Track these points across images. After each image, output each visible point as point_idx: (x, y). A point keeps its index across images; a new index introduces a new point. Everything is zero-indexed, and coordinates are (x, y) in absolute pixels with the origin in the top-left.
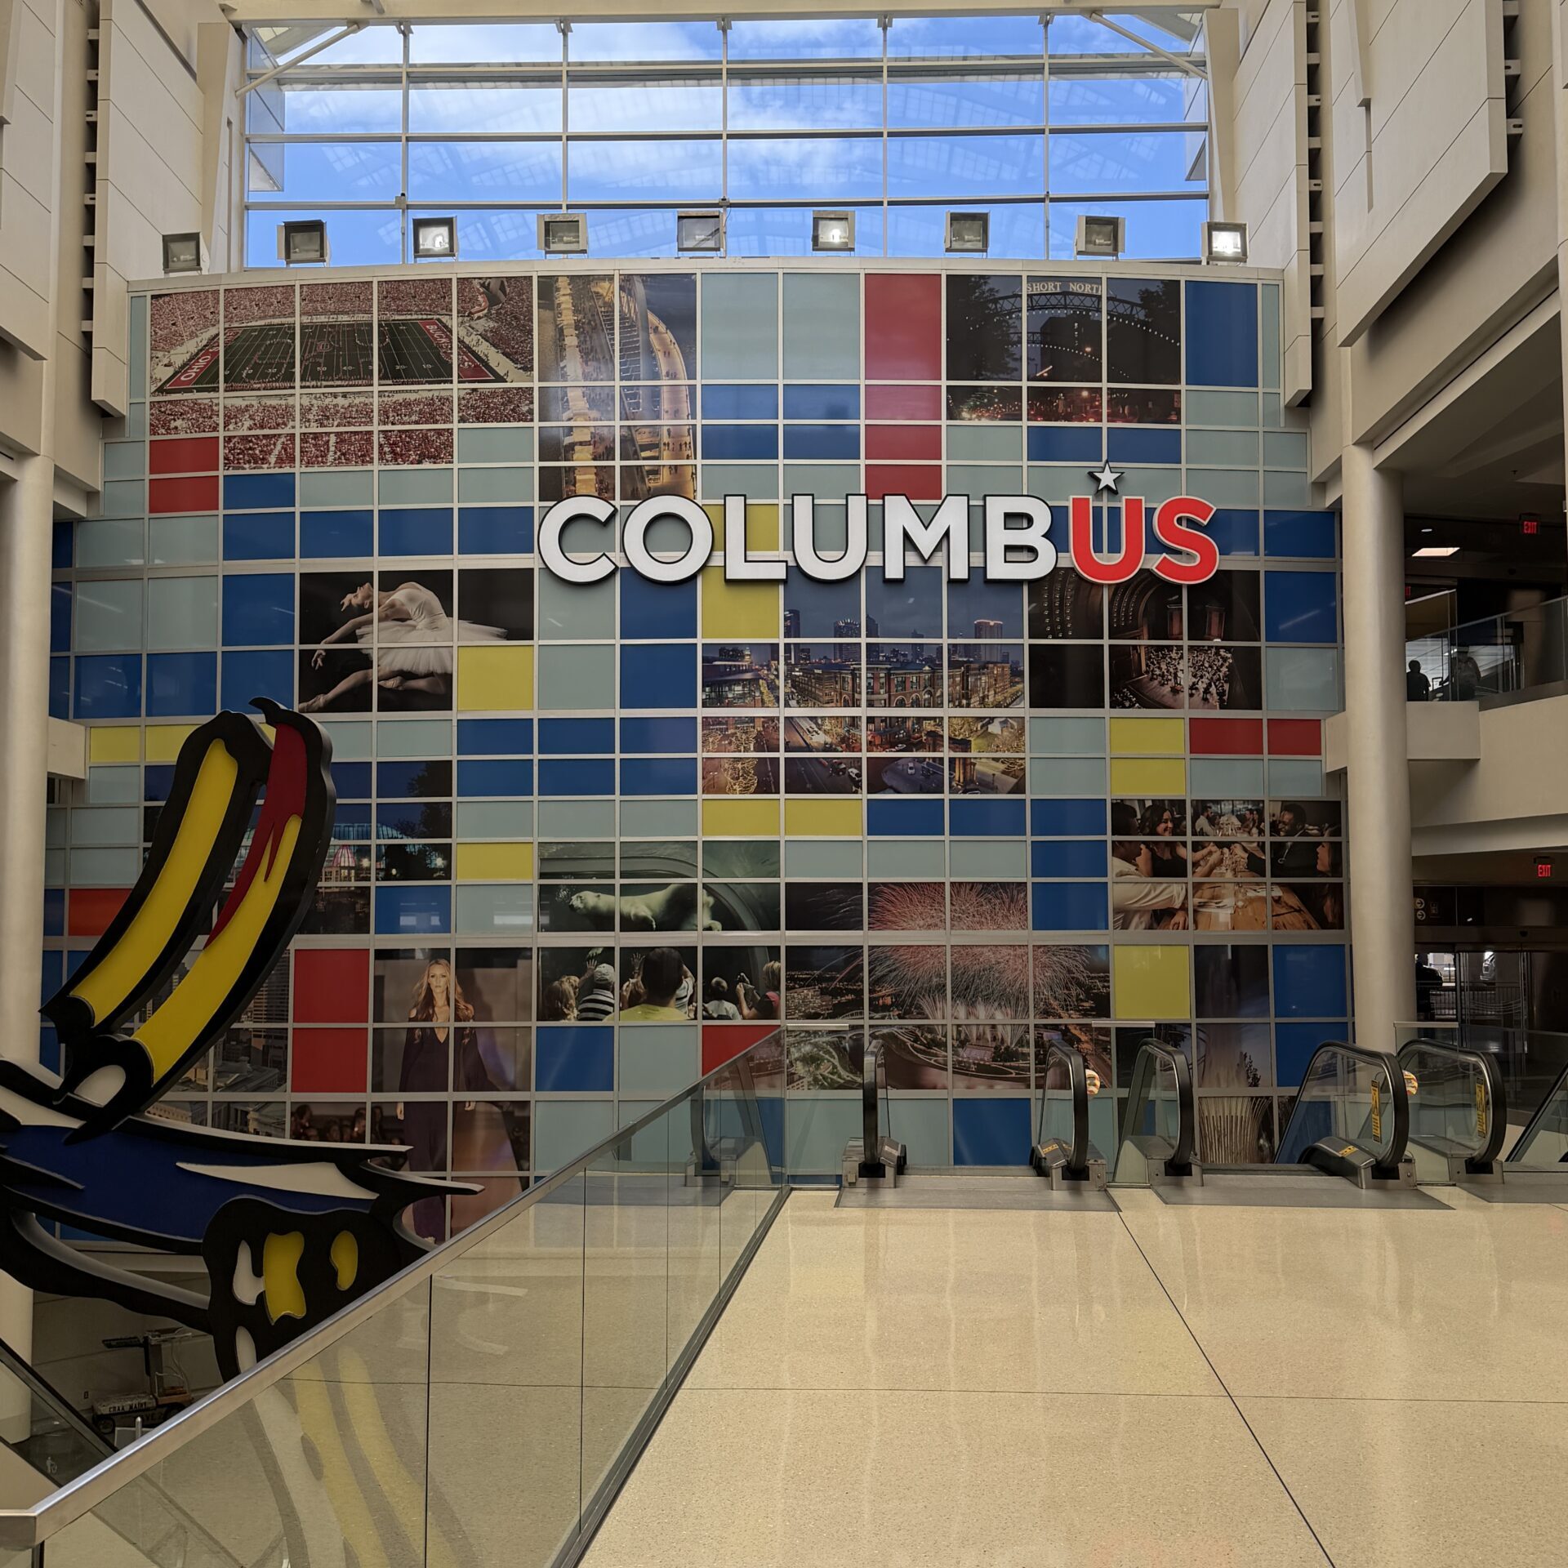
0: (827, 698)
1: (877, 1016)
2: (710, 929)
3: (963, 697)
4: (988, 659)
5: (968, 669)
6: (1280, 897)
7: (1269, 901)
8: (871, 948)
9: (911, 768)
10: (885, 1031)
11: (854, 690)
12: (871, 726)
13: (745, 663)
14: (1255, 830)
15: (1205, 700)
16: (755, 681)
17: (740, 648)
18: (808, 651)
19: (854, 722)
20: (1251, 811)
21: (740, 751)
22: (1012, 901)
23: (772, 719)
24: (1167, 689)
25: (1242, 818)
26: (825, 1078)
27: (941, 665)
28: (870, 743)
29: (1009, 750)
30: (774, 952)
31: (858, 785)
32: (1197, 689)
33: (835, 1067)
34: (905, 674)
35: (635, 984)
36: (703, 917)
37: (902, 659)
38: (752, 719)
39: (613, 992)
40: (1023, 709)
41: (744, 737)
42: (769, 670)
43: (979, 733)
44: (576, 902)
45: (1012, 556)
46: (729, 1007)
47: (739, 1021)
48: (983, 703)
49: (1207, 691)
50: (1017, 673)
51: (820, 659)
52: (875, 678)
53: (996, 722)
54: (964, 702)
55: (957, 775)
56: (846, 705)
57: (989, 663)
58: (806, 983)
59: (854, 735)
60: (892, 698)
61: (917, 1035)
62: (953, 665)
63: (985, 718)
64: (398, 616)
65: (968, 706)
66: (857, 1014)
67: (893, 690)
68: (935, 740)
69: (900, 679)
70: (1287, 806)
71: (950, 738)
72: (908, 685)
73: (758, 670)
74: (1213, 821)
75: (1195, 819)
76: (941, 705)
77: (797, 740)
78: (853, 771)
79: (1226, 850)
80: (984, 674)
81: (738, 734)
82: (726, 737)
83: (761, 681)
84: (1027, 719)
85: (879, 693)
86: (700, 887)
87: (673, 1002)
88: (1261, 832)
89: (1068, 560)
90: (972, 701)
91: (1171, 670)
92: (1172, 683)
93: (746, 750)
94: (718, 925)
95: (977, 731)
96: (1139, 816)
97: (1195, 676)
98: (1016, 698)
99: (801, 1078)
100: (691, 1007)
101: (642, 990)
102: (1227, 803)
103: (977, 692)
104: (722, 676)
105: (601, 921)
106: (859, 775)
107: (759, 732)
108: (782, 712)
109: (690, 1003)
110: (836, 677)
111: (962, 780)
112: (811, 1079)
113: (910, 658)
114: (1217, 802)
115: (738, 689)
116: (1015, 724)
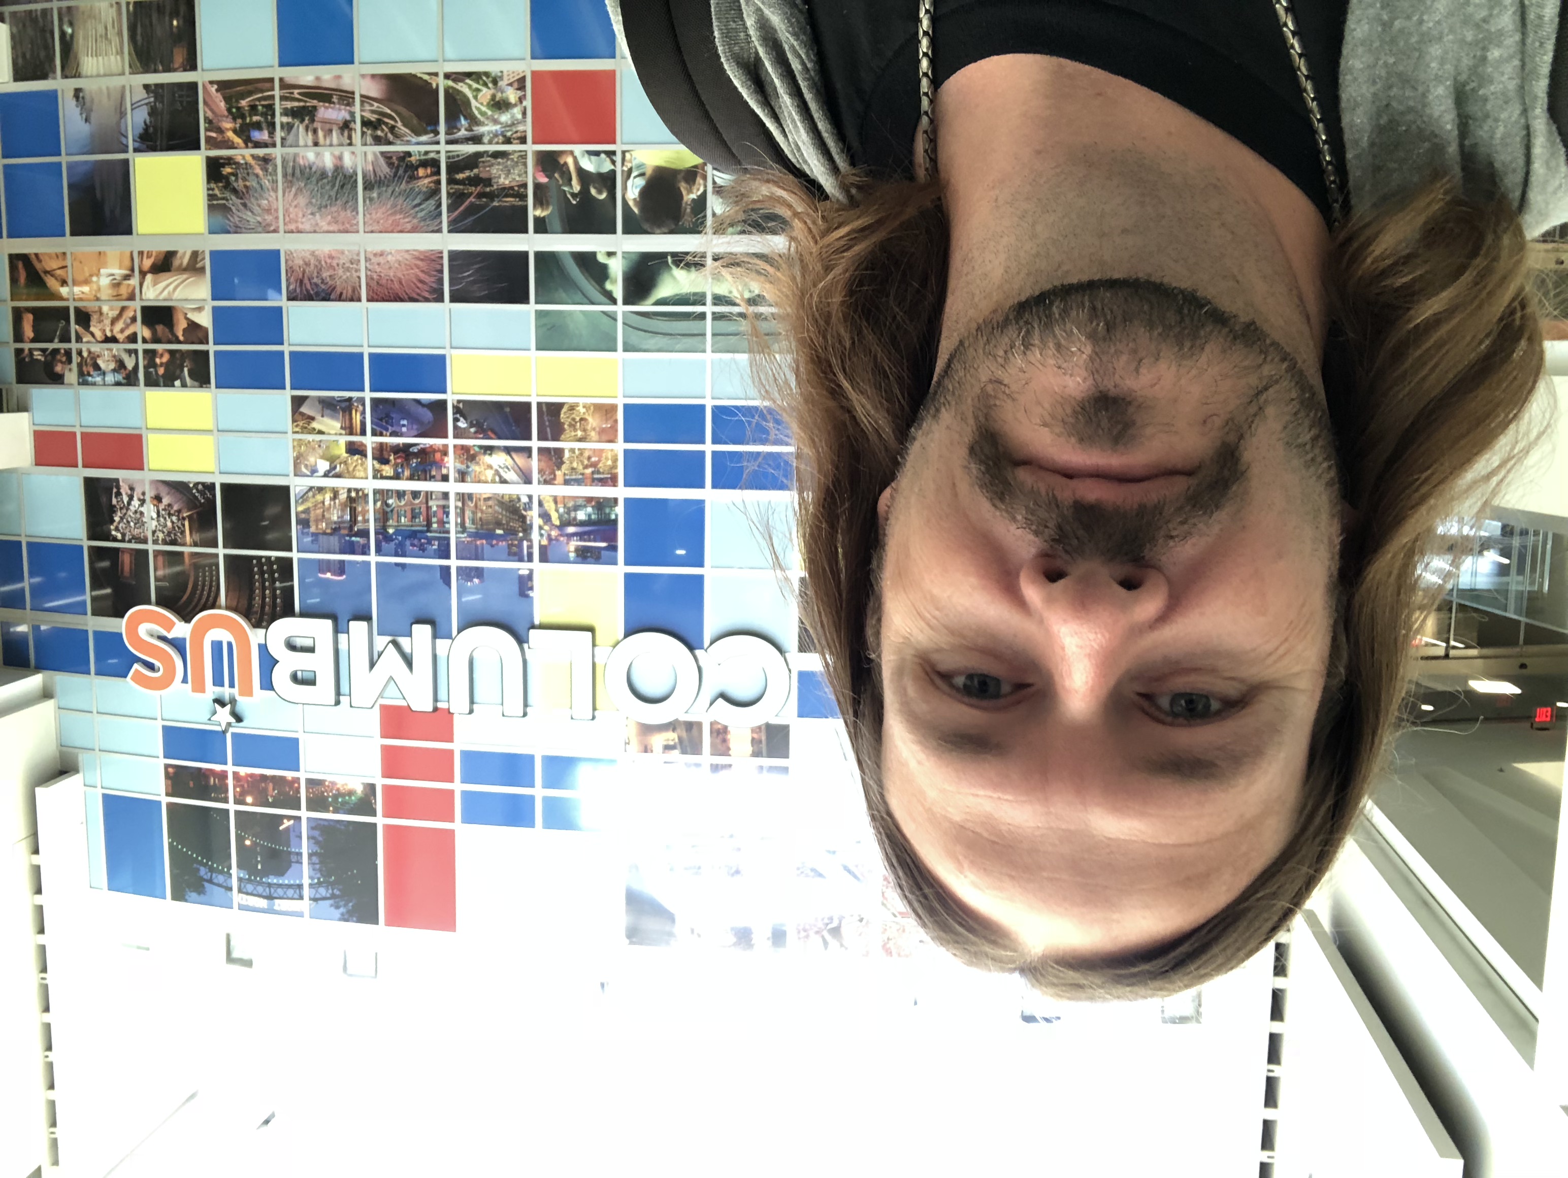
0: (490, 503)
1: (432, 155)
2: (610, 254)
3: (354, 500)
4: (332, 538)
5: (351, 528)
7: (70, 281)
8: (439, 231)
9: (404, 426)
10: (424, 138)
11: (463, 510)
12: (444, 471)
13: (574, 544)
14: (85, 354)
15: (132, 489)
16: (564, 524)
17: (580, 559)
18: (510, 554)
19: (462, 476)
20: (89, 375)
21: (579, 449)
22: (301, 282)
23: (546, 482)
24: (166, 501)
25: (97, 367)
26: (485, 85)
27: (376, 533)
28: (445, 453)
29: (309, 442)
31: (457, 410)
32: (139, 500)
33: (476, 97)
34: (412, 526)
35: (690, 191)
36: (617, 268)
37: (416, 542)
38: (567, 482)
39: (714, 182)
40: (297, 485)
41: (575, 465)
42: (549, 536)
43: (338, 461)
46: (589, 165)
47: (578, 149)
48: (335, 493)
49: (131, 498)
50: (304, 523)
51: (497, 544)
52: (442, 523)
53: (321, 473)
54: (353, 494)
55: (359, 417)
56: (470, 496)
57: (331, 534)
58: (507, 191)
59: (462, 463)
60: (424, 501)
61: (392, 133)
62: (365, 534)
63: (334, 476)
65: (349, 490)
66: (453, 157)
67: (423, 509)
68: (381, 455)
69: (417, 520)
70: (57, 379)
71: (365, 456)
72: (409, 515)
73: (561, 535)
74: (121, 365)
75: (136, 367)
76: (376, 492)
77: (520, 459)
78: (462, 424)
80: (335, 523)
81: (581, 467)
82: (594, 465)
83: (557, 523)
84: (292, 474)
85: (437, 506)
86: (620, 300)
87: (649, 172)
88: (80, 353)
89: (256, 636)
90: (345, 496)
91: (162, 520)
92: (161, 507)
93: (572, 451)
94: (601, 258)
95: (340, 464)
96: (186, 370)
97: (142, 513)
98: (303, 498)
99: (511, 85)
100: (629, 165)
101: (683, 187)
102: (110, 383)
103: (341, 504)
104: (598, 530)
106: (456, 420)
107: (559, 468)
108: (537, 490)
109: (630, 171)
110: (482, 525)
111: (354, 412)
112: (500, 83)
113: (408, 543)
114: (118, 384)
115: (581, 516)
116: (304, 470)
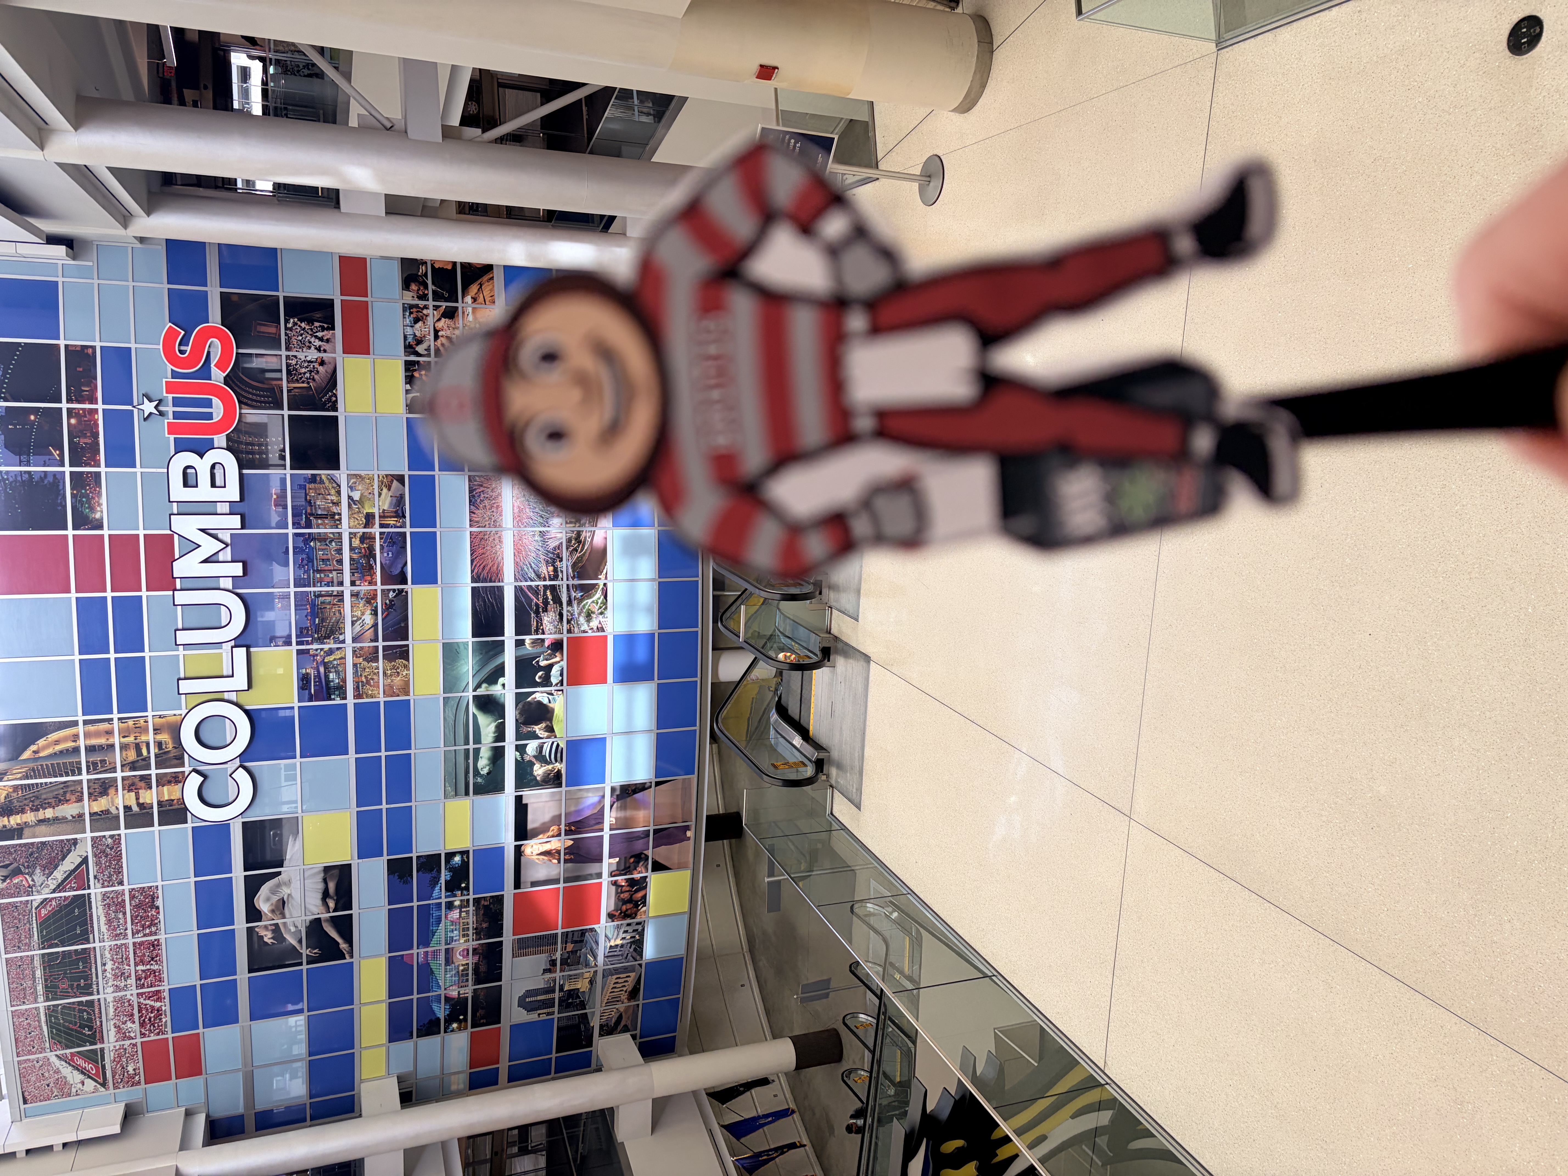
0: (337, 614)
1: (560, 575)
2: (504, 685)
3: (334, 518)
4: (304, 500)
5: (312, 514)
6: (472, 298)
7: (474, 305)
8: (516, 580)
9: (388, 554)
10: (570, 570)
11: (331, 595)
12: (358, 583)
13: (312, 672)
14: (425, 312)
15: (328, 341)
16: (326, 665)
17: (301, 676)
18: (301, 628)
19: (355, 595)
20: (411, 313)
21: (378, 672)
22: (481, 486)
23: (354, 652)
24: (320, 369)
25: (416, 320)
26: (600, 608)
27: (309, 534)
28: (370, 583)
29: (372, 486)
30: (519, 644)
31: (402, 591)
32: (320, 347)
33: (593, 602)
34: (317, 559)
35: (540, 729)
36: (495, 690)
37: (305, 562)
38: (355, 665)
39: (544, 743)
40: (342, 475)
41: (367, 670)
42: (317, 655)
43: (360, 506)
44: (485, 771)
45: (219, 481)
46: (555, 671)
47: (564, 663)
48: (337, 504)
49: (321, 339)
50: (313, 479)
51: (308, 619)
52: (321, 581)
53: (351, 494)
54: (337, 517)
55: (392, 522)
56: (342, 600)
57: (306, 499)
58: (540, 622)
59: (364, 595)
60: (335, 568)
61: (573, 550)
62: (309, 525)
63: (349, 502)
64: (281, 906)
65: (340, 514)
66: (559, 589)
67: (329, 568)
69: (321, 563)
70: (406, 286)
71: (365, 527)
72: (325, 557)
73: (317, 663)
74: (419, 342)
75: (418, 354)
76: (340, 534)
77: (369, 634)
78: (391, 595)
79: (440, 334)
80: (315, 503)
81: (366, 674)
82: (368, 682)
83: (326, 661)
84: (349, 472)
85: (333, 577)
86: (475, 693)
87: (551, 705)
88: (426, 307)
89: (220, 440)
90: (335, 511)
91: (306, 364)
92: (316, 365)
93: (377, 668)
94: (501, 680)
95: (358, 508)
97: (310, 348)
98: (332, 479)
99: (600, 623)
100: (555, 694)
101: (543, 725)
102: (406, 331)
103: (328, 507)
104: (322, 687)
105: (498, 755)
106: (394, 591)
107: (364, 660)
108: (349, 646)
109: (552, 694)
110: (321, 608)
111: (396, 519)
112: (601, 616)
113: (304, 556)
114: (405, 337)
115: (332, 676)
116: (352, 481)
